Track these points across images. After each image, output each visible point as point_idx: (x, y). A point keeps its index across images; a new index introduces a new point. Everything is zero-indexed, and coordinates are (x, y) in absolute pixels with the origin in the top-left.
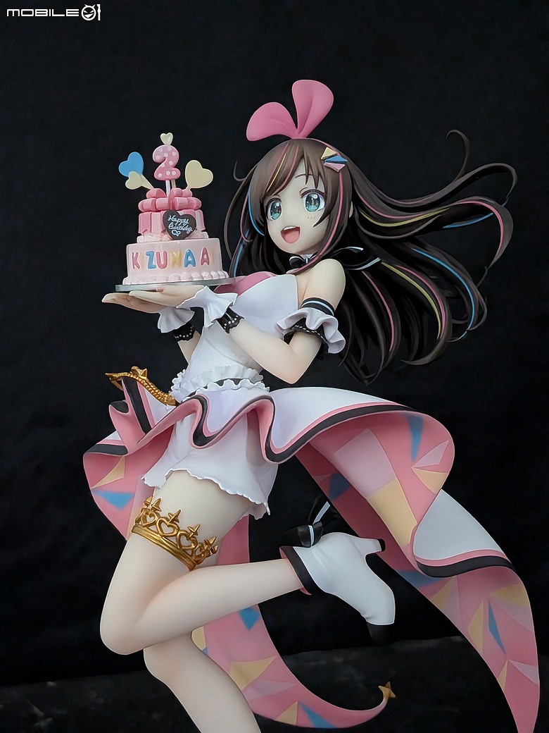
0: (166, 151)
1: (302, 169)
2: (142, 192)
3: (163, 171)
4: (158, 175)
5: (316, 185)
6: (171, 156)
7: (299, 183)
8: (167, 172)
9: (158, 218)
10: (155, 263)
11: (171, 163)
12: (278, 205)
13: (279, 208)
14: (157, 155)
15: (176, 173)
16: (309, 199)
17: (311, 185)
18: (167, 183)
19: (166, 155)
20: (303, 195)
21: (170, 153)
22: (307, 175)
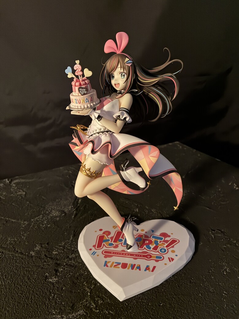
0: (78, 67)
1: (119, 66)
2: (72, 78)
3: (78, 72)
4: (76, 74)
5: (124, 71)
6: (79, 68)
7: (119, 70)
8: (79, 73)
9: (77, 88)
10: (77, 102)
11: (80, 70)
12: (113, 75)
13: (114, 76)
14: (76, 67)
15: (81, 73)
16: (122, 75)
17: (122, 71)
18: (79, 76)
19: (78, 68)
20: (120, 73)
21: (79, 67)
22: (121, 67)
